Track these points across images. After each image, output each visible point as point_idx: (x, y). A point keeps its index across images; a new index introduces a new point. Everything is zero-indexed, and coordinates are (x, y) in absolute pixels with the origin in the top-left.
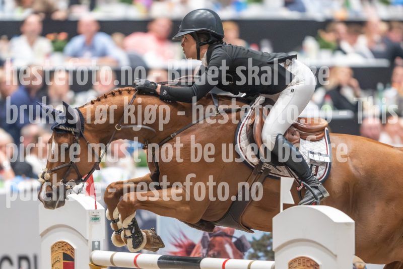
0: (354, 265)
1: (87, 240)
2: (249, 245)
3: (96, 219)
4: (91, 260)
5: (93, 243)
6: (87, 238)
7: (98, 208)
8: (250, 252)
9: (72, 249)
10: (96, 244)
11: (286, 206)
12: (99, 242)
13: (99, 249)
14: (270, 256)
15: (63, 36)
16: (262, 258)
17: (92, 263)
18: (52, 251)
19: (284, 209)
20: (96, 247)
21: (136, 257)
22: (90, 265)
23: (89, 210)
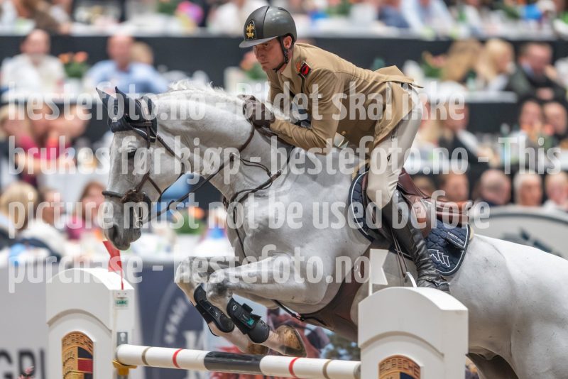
0: (467, 367)
1: (111, 331)
2: (327, 340)
3: (122, 302)
4: (116, 357)
5: (119, 334)
6: (111, 328)
7: (125, 288)
8: (328, 349)
9: (90, 343)
10: (123, 335)
11: (377, 288)
12: (126, 333)
13: (126, 342)
14: (355, 354)
15: (81, 57)
16: (345, 357)
17: (118, 361)
18: (64, 345)
19: (374, 291)
20: (123, 340)
21: (176, 353)
22: (114, 364)
23: (113, 291)
